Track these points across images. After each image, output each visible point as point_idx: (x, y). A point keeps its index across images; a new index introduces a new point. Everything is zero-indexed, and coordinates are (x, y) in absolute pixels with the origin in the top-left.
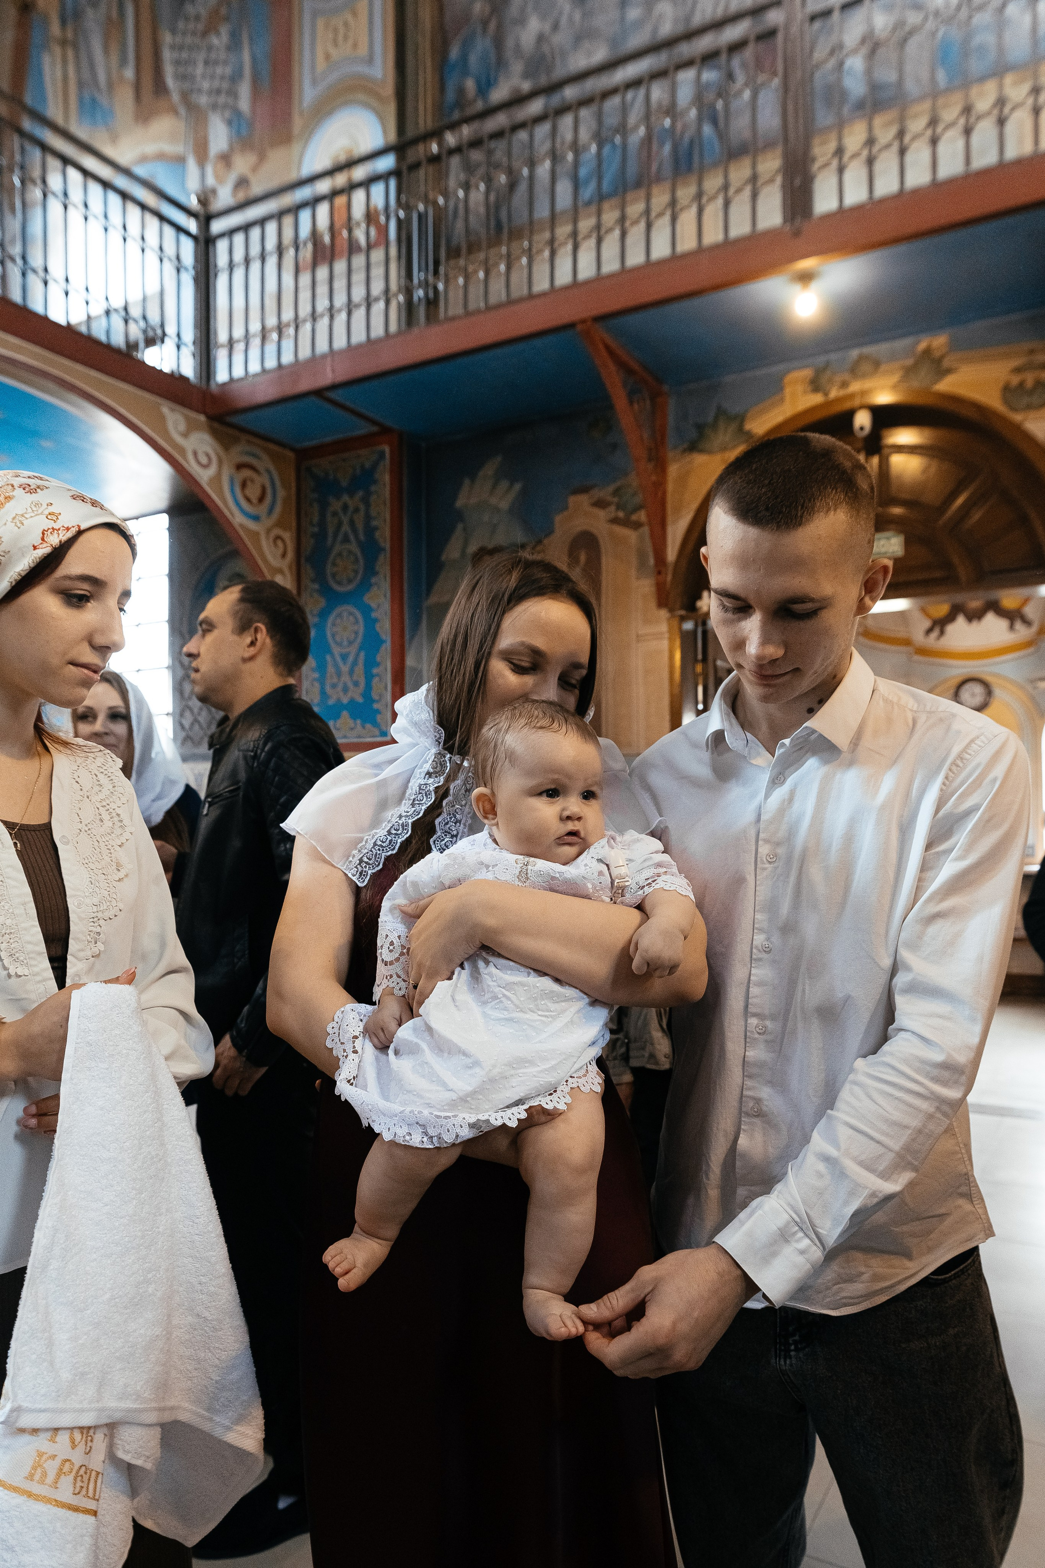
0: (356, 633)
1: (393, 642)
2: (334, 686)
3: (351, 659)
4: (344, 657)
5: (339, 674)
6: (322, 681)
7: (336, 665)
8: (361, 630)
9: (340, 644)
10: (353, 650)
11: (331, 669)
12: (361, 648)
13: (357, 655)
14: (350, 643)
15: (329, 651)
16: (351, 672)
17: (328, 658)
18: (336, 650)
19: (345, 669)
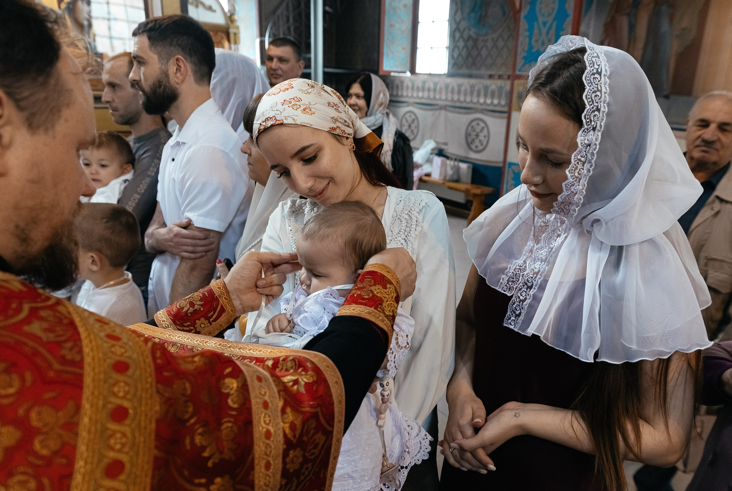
0: (553, 9)
1: (574, 17)
2: (536, 41)
3: (548, 25)
4: (545, 24)
5: (540, 34)
6: (530, 37)
7: (539, 29)
8: (556, 8)
9: (543, 15)
10: (550, 19)
11: (536, 31)
12: (555, 19)
13: (553, 22)
14: (549, 15)
15: (537, 19)
16: (547, 33)
17: (536, 24)
18: (541, 19)
19: (544, 30)
